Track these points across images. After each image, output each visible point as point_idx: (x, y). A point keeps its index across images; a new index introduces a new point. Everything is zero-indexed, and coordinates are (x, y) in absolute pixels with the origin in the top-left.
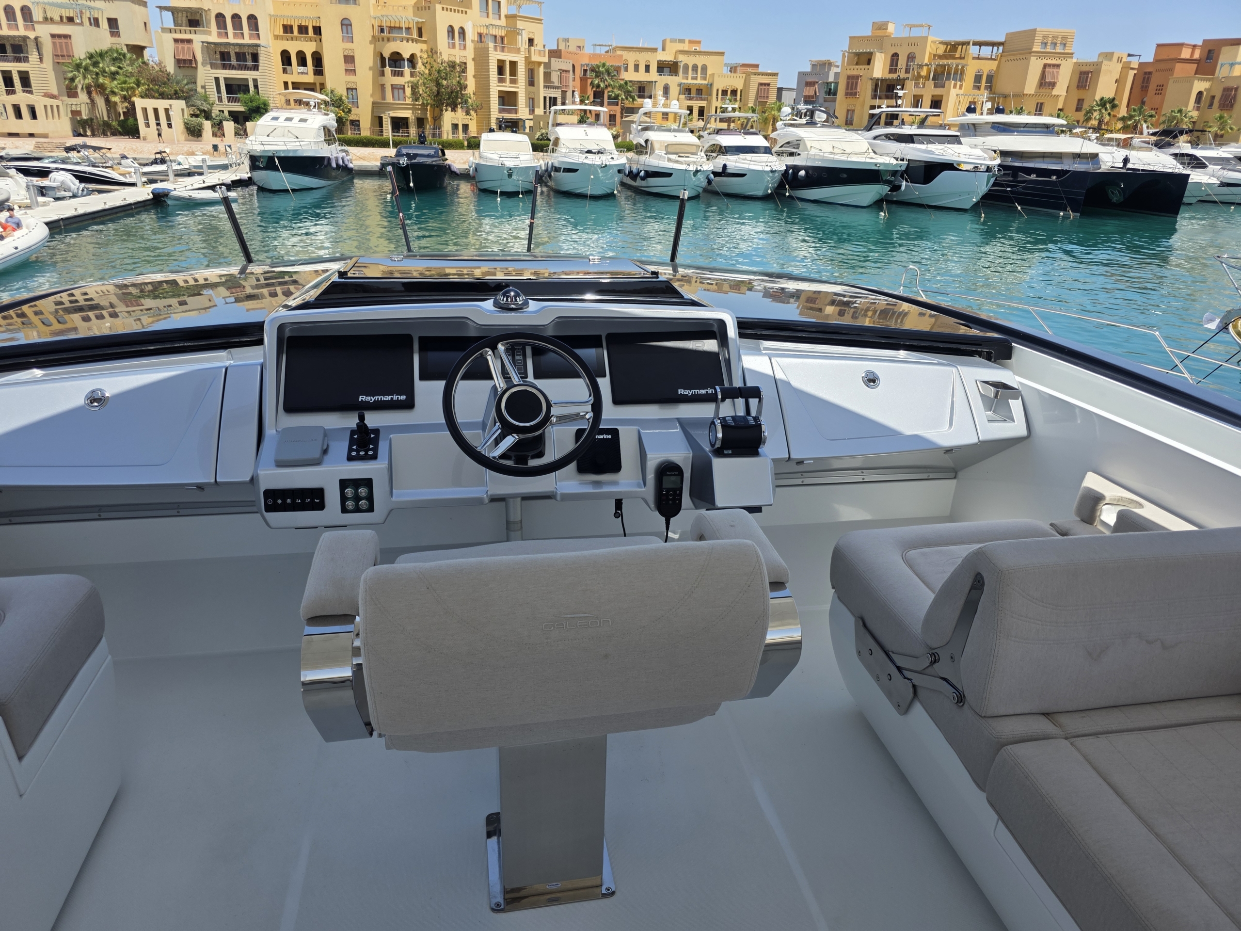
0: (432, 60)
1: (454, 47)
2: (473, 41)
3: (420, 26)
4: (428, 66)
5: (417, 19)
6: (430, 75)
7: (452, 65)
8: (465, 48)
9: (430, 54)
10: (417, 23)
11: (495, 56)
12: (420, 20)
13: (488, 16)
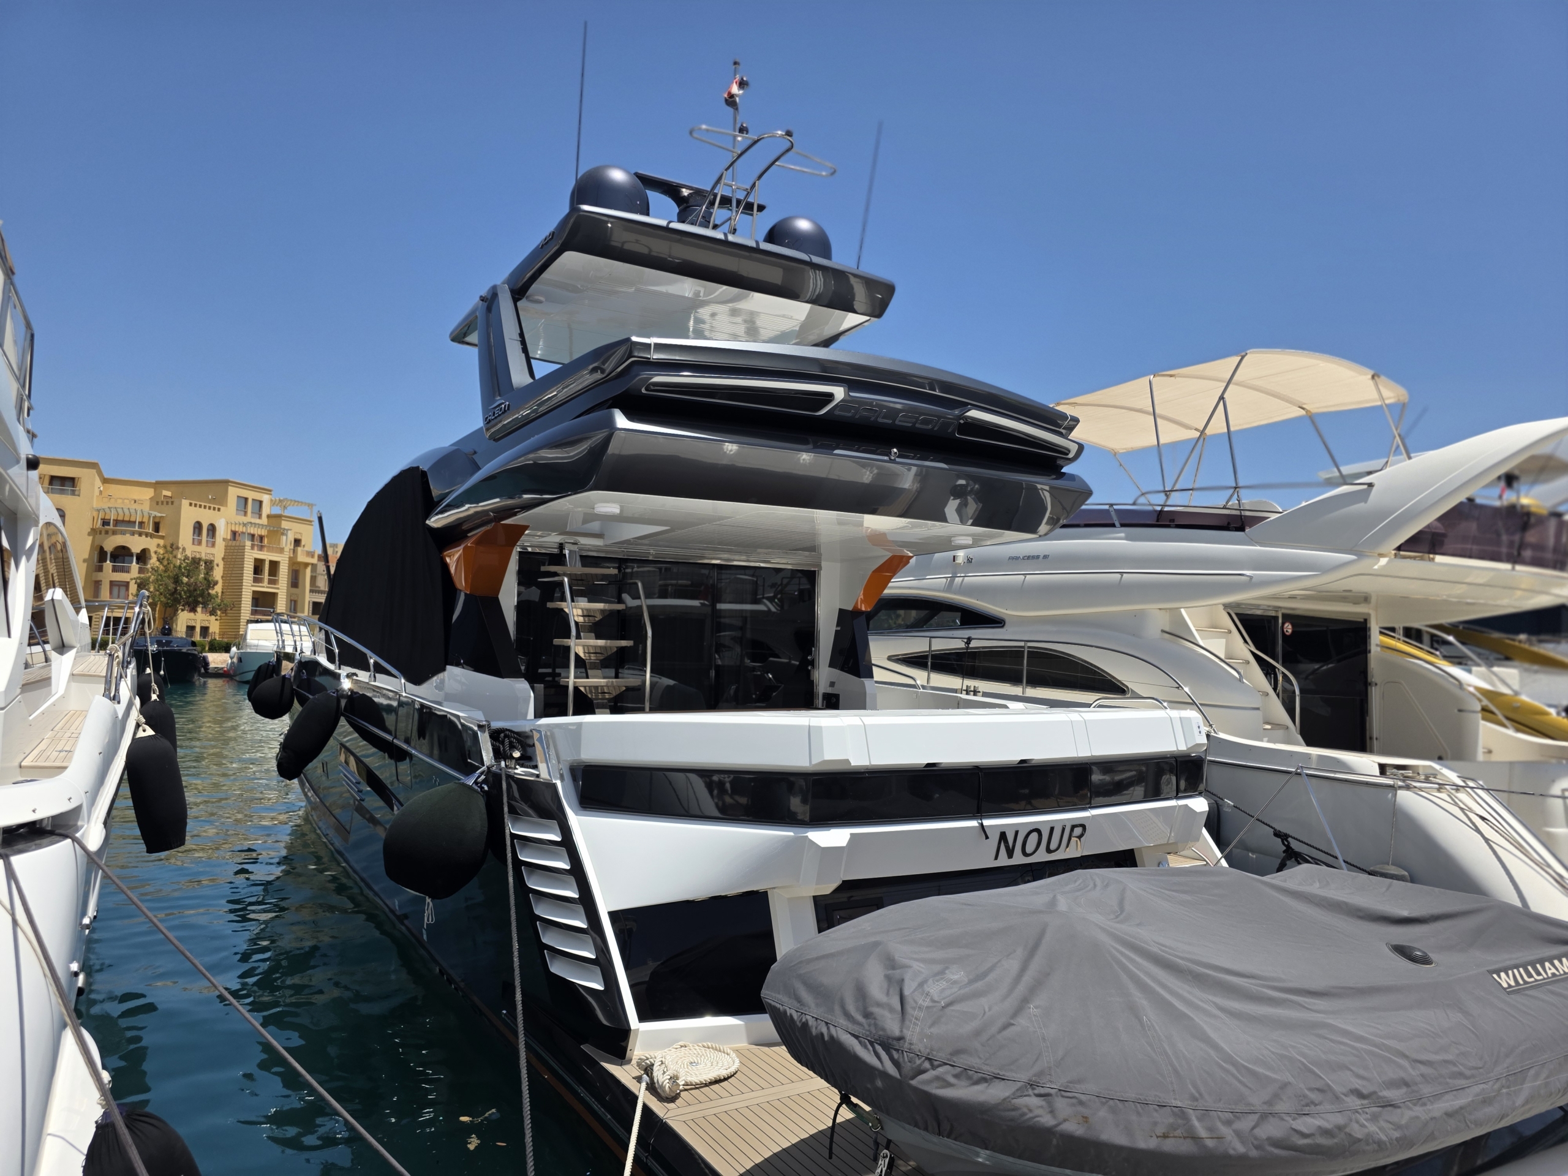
0: (171, 556)
1: (200, 543)
2: (224, 540)
3: (157, 520)
4: (165, 563)
5: (154, 513)
6: (165, 571)
7: (196, 562)
8: (213, 545)
9: (169, 548)
10: (155, 517)
11: (251, 555)
12: (160, 515)
13: (245, 514)
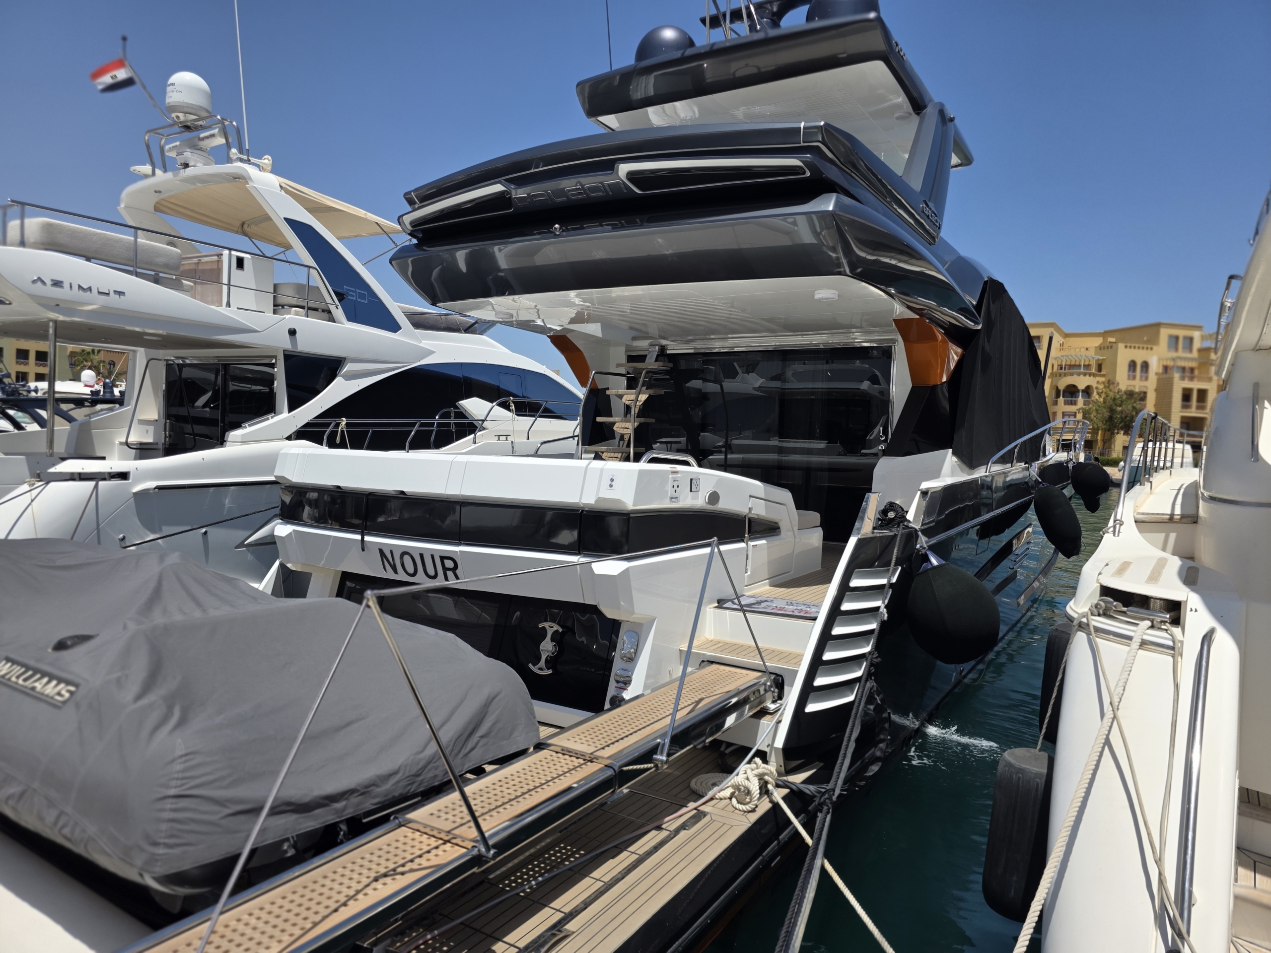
0: (1108, 390)
1: (1134, 378)
2: (1157, 374)
3: (1100, 362)
4: (1103, 396)
5: (1097, 357)
6: (1104, 402)
7: (1130, 394)
8: (1146, 379)
9: (1107, 385)
11: (1179, 385)
12: (1101, 358)
